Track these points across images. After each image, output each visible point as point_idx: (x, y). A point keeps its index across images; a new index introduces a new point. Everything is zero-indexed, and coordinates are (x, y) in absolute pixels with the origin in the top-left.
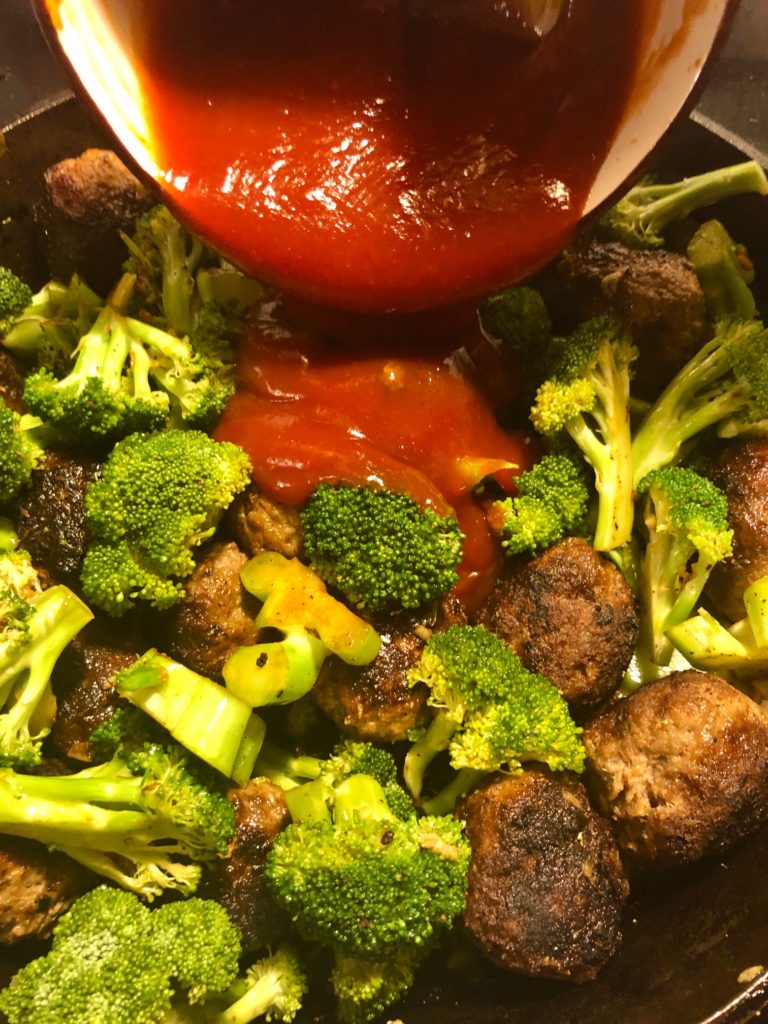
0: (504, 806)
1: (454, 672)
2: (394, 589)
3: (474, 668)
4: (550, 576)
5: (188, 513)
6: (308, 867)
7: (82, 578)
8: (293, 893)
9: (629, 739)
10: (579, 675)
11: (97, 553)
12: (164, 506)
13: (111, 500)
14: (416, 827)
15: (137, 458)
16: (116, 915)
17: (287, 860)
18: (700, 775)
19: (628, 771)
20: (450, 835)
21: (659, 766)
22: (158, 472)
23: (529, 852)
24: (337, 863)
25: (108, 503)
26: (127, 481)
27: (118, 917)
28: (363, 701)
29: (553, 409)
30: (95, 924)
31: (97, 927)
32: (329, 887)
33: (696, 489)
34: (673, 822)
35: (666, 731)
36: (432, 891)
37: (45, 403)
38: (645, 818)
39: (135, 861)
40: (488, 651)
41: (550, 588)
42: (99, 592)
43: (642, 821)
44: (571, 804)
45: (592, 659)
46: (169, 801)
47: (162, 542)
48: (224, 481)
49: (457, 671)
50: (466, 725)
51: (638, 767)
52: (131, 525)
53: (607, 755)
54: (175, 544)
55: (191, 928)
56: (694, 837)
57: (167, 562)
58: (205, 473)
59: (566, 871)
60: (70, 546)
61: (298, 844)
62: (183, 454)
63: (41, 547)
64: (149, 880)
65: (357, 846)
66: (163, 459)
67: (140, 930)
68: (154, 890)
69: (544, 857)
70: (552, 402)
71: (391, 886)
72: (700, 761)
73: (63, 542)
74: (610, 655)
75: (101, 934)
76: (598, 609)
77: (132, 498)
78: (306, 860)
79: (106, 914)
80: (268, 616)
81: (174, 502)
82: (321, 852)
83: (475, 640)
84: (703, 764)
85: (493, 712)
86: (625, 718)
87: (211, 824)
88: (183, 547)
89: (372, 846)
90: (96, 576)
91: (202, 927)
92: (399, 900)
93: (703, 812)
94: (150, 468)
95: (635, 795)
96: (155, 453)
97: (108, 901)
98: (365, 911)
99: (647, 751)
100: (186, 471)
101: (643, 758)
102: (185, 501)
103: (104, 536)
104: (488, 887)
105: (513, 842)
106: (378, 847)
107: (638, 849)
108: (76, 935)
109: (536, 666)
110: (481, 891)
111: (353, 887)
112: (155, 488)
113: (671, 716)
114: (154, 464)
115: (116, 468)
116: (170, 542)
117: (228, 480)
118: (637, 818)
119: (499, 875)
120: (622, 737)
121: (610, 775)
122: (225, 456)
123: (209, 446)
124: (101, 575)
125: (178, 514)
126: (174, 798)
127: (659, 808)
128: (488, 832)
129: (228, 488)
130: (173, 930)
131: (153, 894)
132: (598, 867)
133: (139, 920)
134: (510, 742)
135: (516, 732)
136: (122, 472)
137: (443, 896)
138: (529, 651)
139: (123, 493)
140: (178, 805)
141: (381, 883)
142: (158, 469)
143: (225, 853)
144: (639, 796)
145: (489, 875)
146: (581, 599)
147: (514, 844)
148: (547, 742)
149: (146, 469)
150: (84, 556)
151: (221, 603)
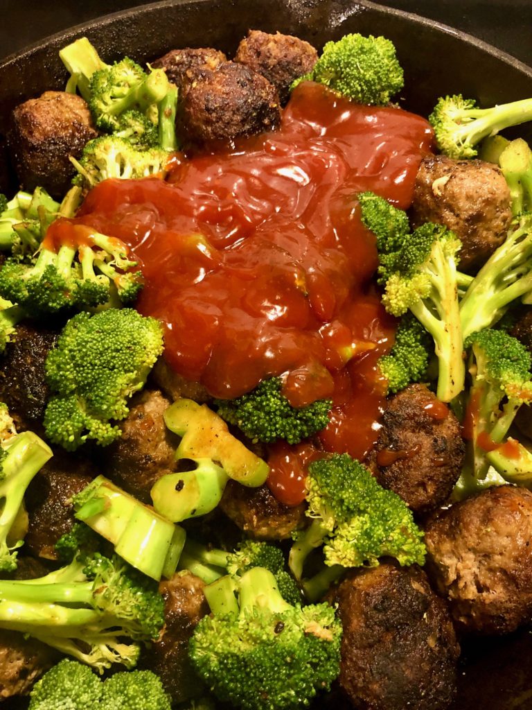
0: (367, 594)
1: (327, 492)
2: (282, 431)
3: (342, 489)
4: (399, 416)
5: (122, 372)
6: (220, 651)
7: (44, 424)
8: (209, 671)
9: (460, 542)
10: (421, 491)
11: (54, 406)
12: (105, 367)
13: (63, 363)
14: (301, 613)
15: (83, 331)
16: (75, 685)
17: (204, 645)
18: (516, 571)
19: (460, 565)
20: (326, 619)
21: (483, 562)
22: (99, 342)
23: (387, 630)
24: (242, 649)
25: (62, 366)
26: (76, 349)
27: (77, 687)
28: (257, 514)
29: (399, 298)
30: (60, 693)
31: (61, 695)
32: (236, 668)
33: (507, 348)
34: (495, 605)
35: (490, 536)
36: (314, 666)
37: (15, 288)
38: (473, 600)
39: (90, 643)
40: (352, 475)
41: (399, 425)
42: (57, 435)
43: (471, 602)
44: (418, 592)
45: (431, 479)
46: (113, 602)
47: (102, 395)
48: (150, 347)
49: (329, 492)
50: (336, 532)
51: (467, 562)
52: (80, 382)
53: (443, 552)
54: (113, 396)
55: (134, 698)
56: (511, 616)
57: (107, 410)
58: (135, 341)
59: (415, 644)
60: (35, 399)
61: (212, 632)
62: (118, 328)
63: (14, 400)
64: (101, 657)
65: (256, 635)
66: (103, 332)
67: (94, 697)
68: (104, 664)
69: (399, 633)
70: (398, 292)
71: (284, 665)
72: (516, 560)
73: (30, 396)
74: (444, 475)
75: (64, 701)
76: (436, 441)
77: (79, 362)
78: (219, 645)
79: (68, 685)
80: (185, 450)
81: (112, 364)
82: (229, 640)
83: (342, 466)
84: (519, 562)
85: (357, 522)
86: (457, 525)
87: (145, 617)
88: (119, 398)
89: (268, 634)
90: (54, 423)
91: (142, 697)
92: (289, 676)
93: (518, 598)
94: (94, 339)
95: (466, 583)
96: (96, 327)
97: (69, 674)
98: (264, 687)
99: (474, 550)
100: (121, 340)
101: (471, 556)
102: (120, 363)
103: (60, 390)
104: (356, 656)
105: (376, 622)
106: (273, 635)
107: (468, 622)
108: (45, 700)
109: (388, 485)
110: (351, 660)
111: (254, 668)
112: (96, 353)
113: (493, 526)
114: (96, 336)
115: (68, 339)
116: (109, 394)
117: (153, 346)
118: (467, 601)
119: (365, 648)
120: (454, 539)
121: (446, 568)
122: (150, 328)
123: (138, 320)
124: (58, 422)
125: (115, 373)
126: (118, 599)
127: (485, 594)
128: (356, 614)
129: (153, 352)
130: (120, 699)
131: (104, 668)
132: (439, 640)
133: (92, 689)
134: (370, 548)
135: (375, 540)
136: (72, 342)
137: (323, 669)
138: (383, 473)
139: (73, 358)
140: (120, 605)
141: (276, 665)
142: (99, 339)
143: (157, 638)
144: (469, 583)
145: (357, 648)
146: (422, 433)
147: (376, 624)
148: (398, 546)
149: (90, 340)
150: (45, 407)
151: (150, 439)
